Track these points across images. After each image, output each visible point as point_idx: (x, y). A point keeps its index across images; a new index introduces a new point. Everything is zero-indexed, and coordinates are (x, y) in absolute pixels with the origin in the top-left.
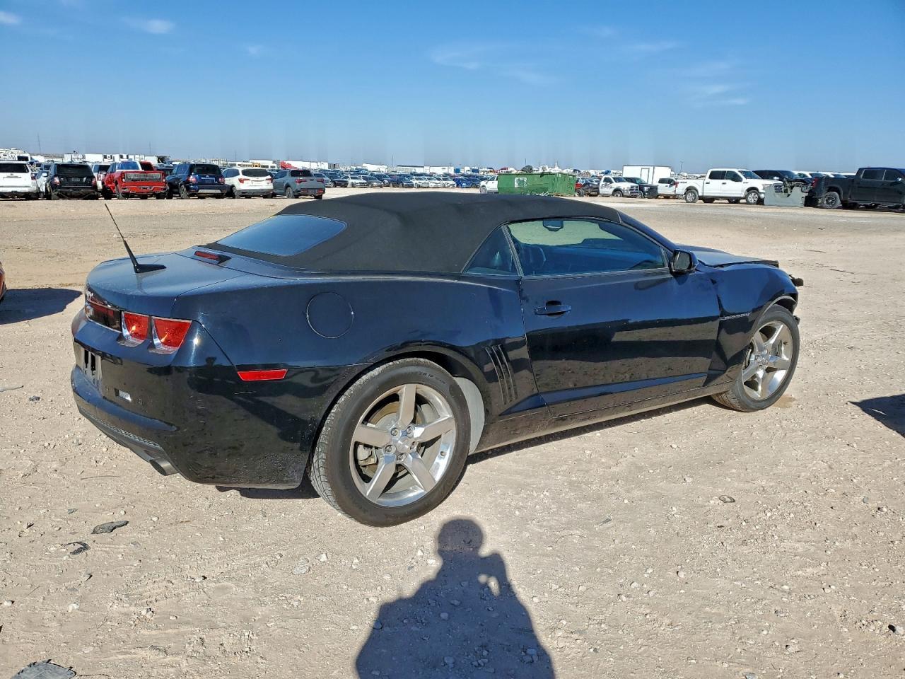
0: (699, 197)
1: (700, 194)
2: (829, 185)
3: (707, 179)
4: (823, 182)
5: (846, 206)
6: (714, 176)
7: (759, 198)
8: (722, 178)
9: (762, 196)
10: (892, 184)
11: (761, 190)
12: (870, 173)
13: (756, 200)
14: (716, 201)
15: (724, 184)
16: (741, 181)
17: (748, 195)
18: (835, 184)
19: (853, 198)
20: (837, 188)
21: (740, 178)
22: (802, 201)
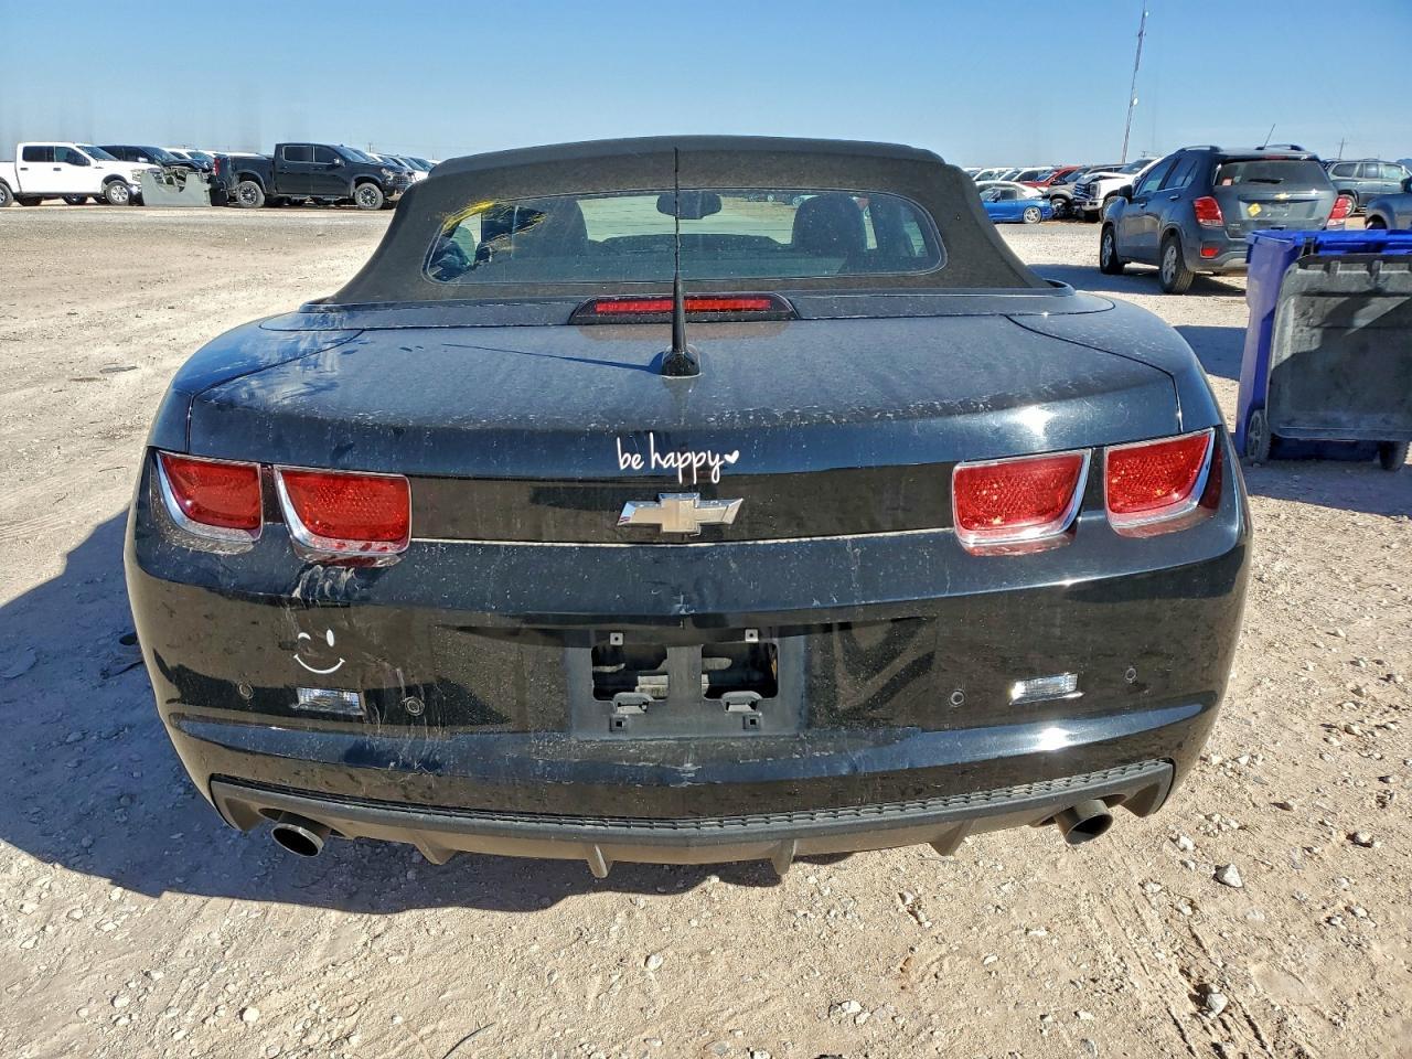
0: (14, 195)
1: (15, 190)
2: (241, 171)
3: (21, 163)
4: (229, 166)
5: (272, 203)
6: (33, 155)
7: (131, 194)
8: (50, 159)
9: (135, 190)
10: (329, 168)
11: (130, 180)
12: (294, 151)
13: (126, 197)
14: (44, 202)
15: (56, 169)
16: (89, 164)
17: (109, 189)
18: (246, 169)
19: (281, 190)
20: (251, 174)
21: (85, 159)
22: (206, 198)
